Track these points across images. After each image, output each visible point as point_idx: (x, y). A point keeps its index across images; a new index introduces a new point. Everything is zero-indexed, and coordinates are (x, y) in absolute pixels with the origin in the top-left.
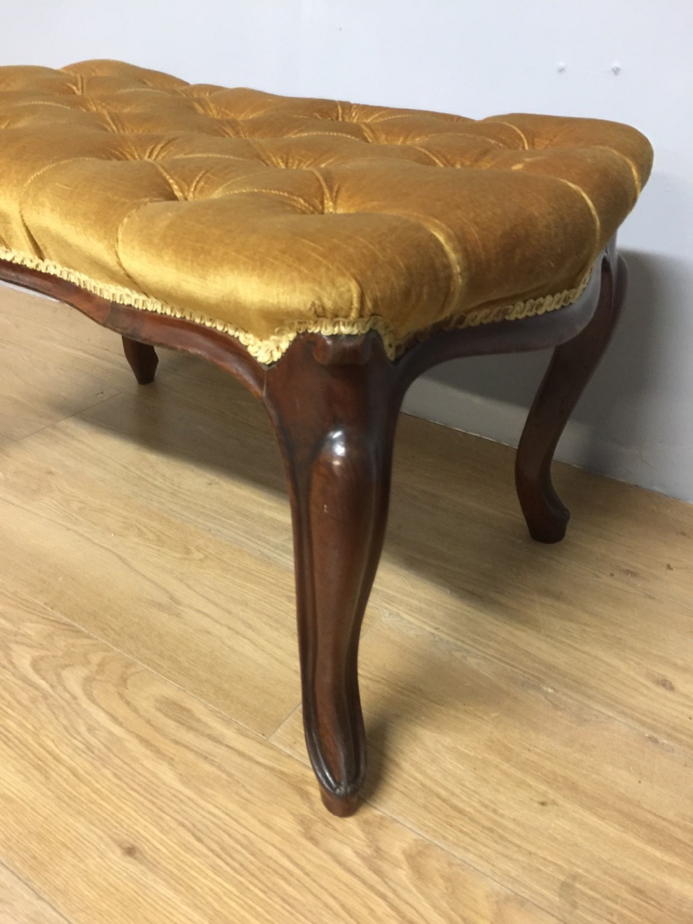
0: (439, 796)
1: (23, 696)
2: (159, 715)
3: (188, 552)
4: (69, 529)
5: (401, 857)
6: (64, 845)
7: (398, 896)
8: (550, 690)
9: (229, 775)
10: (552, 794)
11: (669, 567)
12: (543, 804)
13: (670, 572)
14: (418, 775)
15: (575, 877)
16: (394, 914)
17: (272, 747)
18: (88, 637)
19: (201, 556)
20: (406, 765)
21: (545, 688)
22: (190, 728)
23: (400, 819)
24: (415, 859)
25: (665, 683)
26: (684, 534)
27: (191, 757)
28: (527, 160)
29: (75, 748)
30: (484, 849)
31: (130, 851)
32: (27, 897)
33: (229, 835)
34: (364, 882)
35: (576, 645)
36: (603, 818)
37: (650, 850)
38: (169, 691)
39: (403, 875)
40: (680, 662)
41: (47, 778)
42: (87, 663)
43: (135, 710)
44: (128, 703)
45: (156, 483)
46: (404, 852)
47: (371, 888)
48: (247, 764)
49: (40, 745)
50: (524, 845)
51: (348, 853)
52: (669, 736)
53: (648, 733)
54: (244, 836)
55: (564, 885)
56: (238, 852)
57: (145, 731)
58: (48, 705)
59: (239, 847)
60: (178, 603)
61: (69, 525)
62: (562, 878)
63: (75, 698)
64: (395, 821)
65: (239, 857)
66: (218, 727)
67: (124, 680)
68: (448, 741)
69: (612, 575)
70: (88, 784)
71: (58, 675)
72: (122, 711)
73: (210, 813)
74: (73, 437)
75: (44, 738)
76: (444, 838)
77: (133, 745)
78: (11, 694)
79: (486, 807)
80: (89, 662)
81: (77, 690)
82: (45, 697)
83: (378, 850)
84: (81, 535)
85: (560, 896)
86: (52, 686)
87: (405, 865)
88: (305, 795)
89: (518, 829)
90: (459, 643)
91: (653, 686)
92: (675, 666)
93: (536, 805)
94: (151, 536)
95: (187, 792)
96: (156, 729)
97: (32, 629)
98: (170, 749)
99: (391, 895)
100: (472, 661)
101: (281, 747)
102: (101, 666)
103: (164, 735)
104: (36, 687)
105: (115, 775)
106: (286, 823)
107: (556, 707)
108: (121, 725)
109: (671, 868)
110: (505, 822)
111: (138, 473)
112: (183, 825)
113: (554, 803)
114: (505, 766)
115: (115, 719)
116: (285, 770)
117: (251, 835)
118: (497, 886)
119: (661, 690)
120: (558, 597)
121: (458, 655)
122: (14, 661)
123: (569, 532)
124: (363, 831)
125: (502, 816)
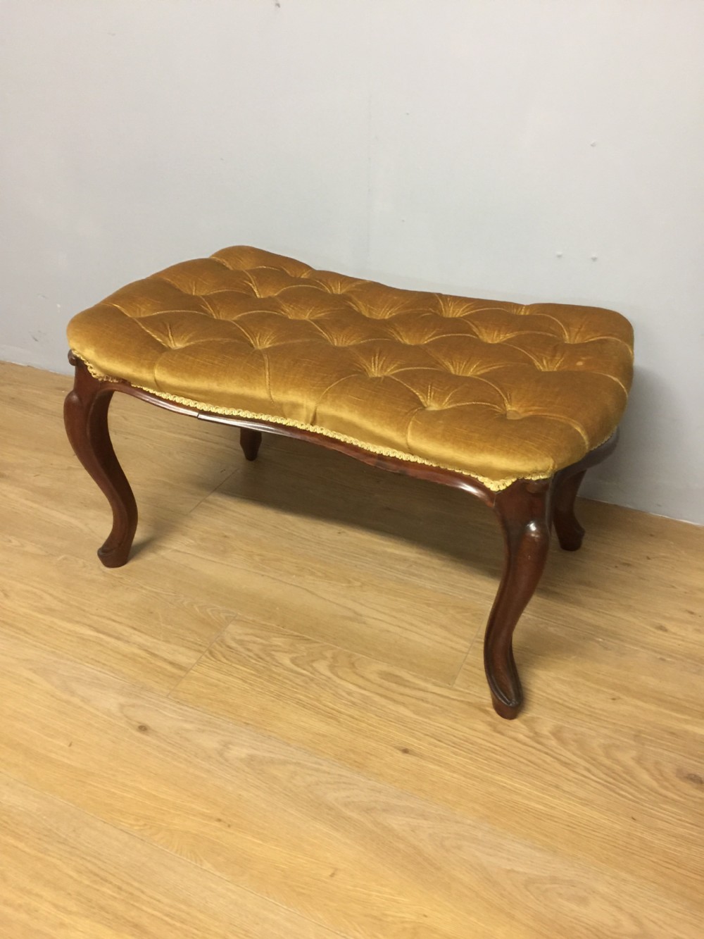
0: (558, 703)
1: (298, 681)
2: (383, 681)
3: (349, 582)
4: (263, 575)
5: (550, 735)
6: (368, 753)
7: (555, 752)
8: (600, 640)
9: (440, 707)
10: (617, 694)
11: (648, 558)
12: (614, 699)
13: (650, 561)
14: (544, 694)
15: (640, 732)
16: (555, 760)
17: (456, 690)
18: (317, 642)
19: (359, 584)
20: (535, 690)
21: (597, 639)
22: (405, 686)
23: (541, 717)
24: (557, 734)
25: (661, 628)
26: (652, 535)
27: (414, 701)
28: (584, 358)
29: (345, 705)
30: (590, 725)
31: (405, 751)
32: (362, 780)
33: (454, 736)
34: (534, 748)
35: (608, 612)
36: (646, 702)
37: (674, 714)
38: (384, 667)
39: (553, 742)
40: (667, 615)
41: (339, 722)
42: (325, 658)
43: (368, 680)
44: (362, 677)
45: (302, 536)
46: (550, 733)
47: (539, 750)
48: (447, 700)
49: (325, 706)
50: (609, 720)
51: (521, 737)
52: (671, 656)
53: (659, 656)
54: (463, 736)
55: (636, 736)
56: (462, 743)
57: (381, 691)
58: (316, 684)
59: (462, 742)
60: (361, 615)
61: (263, 573)
62: (633, 733)
63: (329, 678)
64: (539, 718)
65: (464, 746)
66: (423, 684)
67: (353, 665)
68: (552, 674)
69: (616, 567)
70: (363, 722)
71: (312, 667)
72: (361, 682)
73: (438, 727)
74: (226, 509)
75: (324, 702)
76: (568, 722)
77: (377, 698)
78: (291, 681)
79: (585, 705)
80: (327, 658)
81: (329, 674)
82: (312, 680)
83: (536, 733)
84: (273, 578)
85: (635, 741)
86: (311, 673)
87: (552, 737)
88: (486, 712)
89: (605, 714)
90: (540, 620)
91: (656, 631)
92: (665, 618)
93: (611, 701)
94: (320, 574)
95: (421, 718)
96: (387, 689)
97: (278, 641)
98: (400, 698)
99: (549, 752)
100: (551, 629)
101: (462, 689)
102: (334, 658)
103: (393, 692)
104: (302, 675)
105: (377, 716)
106: (482, 727)
107: (606, 649)
108: (365, 689)
109: (686, 721)
110: (597, 711)
111: (287, 530)
112: (427, 735)
113: (619, 698)
114: (588, 683)
115: (360, 687)
116: (469, 701)
117: (466, 735)
118: (602, 741)
119: (660, 632)
120: (589, 584)
121: (542, 626)
122: (280, 662)
123: (585, 542)
124: (524, 724)
125: (594, 708)
